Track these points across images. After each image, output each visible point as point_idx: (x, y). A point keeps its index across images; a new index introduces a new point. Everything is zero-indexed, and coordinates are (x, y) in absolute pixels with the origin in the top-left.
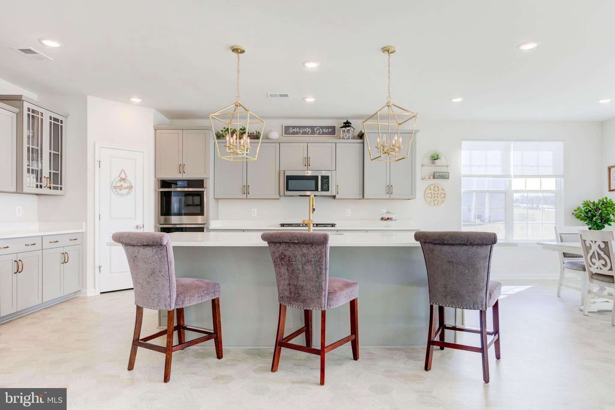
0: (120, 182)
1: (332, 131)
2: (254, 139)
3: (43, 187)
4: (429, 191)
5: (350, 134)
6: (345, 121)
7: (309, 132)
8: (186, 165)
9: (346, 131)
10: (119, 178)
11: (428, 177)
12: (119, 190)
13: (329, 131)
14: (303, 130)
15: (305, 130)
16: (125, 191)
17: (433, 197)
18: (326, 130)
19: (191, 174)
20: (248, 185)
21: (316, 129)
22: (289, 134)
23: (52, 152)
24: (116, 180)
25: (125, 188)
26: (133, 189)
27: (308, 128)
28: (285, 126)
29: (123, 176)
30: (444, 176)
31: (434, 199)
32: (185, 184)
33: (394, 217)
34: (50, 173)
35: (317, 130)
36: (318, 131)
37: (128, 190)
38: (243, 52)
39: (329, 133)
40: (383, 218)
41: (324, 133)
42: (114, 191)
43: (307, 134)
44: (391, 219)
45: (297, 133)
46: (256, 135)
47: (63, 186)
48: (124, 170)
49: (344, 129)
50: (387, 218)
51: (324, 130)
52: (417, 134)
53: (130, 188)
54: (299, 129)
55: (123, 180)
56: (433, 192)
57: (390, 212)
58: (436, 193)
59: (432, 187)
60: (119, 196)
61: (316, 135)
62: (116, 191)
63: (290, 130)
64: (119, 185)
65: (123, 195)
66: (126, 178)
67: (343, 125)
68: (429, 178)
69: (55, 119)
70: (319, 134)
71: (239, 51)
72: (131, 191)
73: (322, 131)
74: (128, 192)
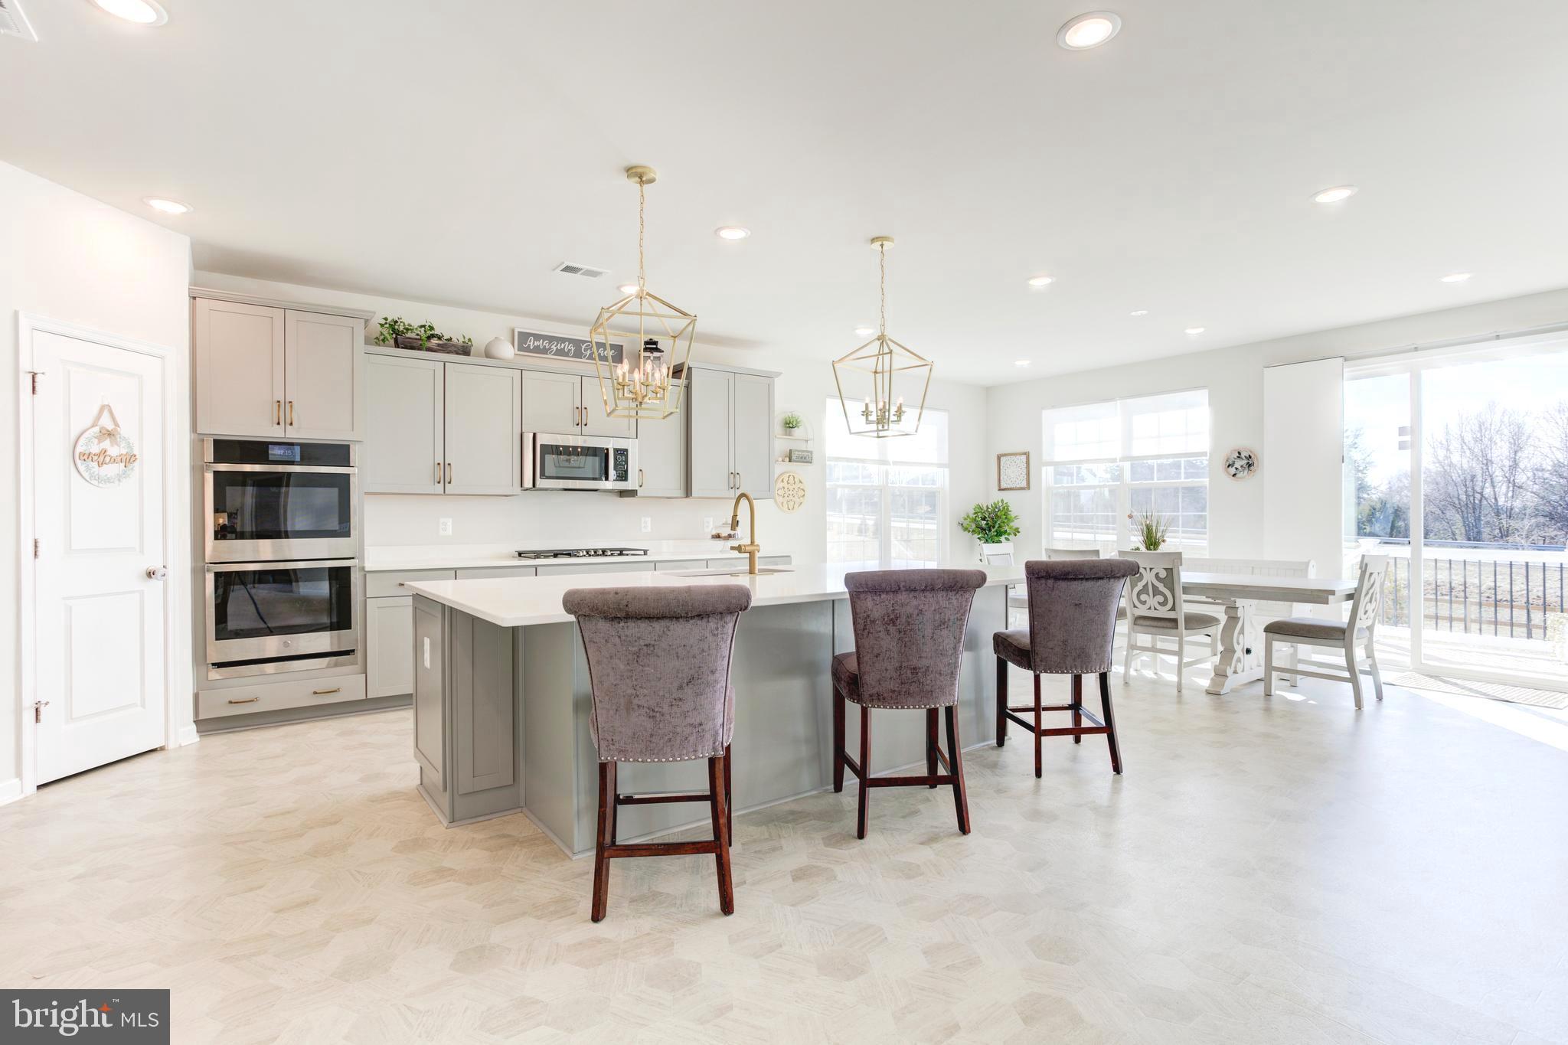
0: (99, 443)
1: (615, 354)
2: (457, 354)
4: (781, 485)
6: (649, 338)
7: (569, 350)
8: (296, 403)
9: (652, 359)
10: (97, 429)
11: (780, 459)
12: (95, 464)
13: (610, 353)
14: (557, 345)
15: (562, 347)
16: (111, 470)
17: (786, 495)
18: (604, 351)
20: (447, 463)
21: (583, 347)
22: (528, 350)
24: (85, 435)
25: (113, 461)
26: (137, 465)
27: (567, 343)
28: (519, 331)
29: (106, 422)
30: (806, 459)
31: (789, 499)
32: (295, 454)
35: (586, 350)
36: (589, 352)
37: (122, 465)
39: (609, 358)
40: (720, 535)
41: (600, 358)
43: (566, 354)
45: (545, 351)
46: (463, 346)
48: (109, 404)
50: (726, 534)
51: (600, 351)
52: (776, 379)
53: (129, 459)
54: (549, 343)
55: (108, 434)
56: (786, 486)
58: (791, 488)
59: (785, 477)
60: (96, 483)
61: (583, 360)
62: (87, 469)
63: (530, 341)
64: (95, 449)
65: (108, 480)
66: (117, 430)
67: (642, 345)
68: (783, 461)
70: (591, 357)
72: (132, 469)
73: (596, 352)
74: (124, 473)
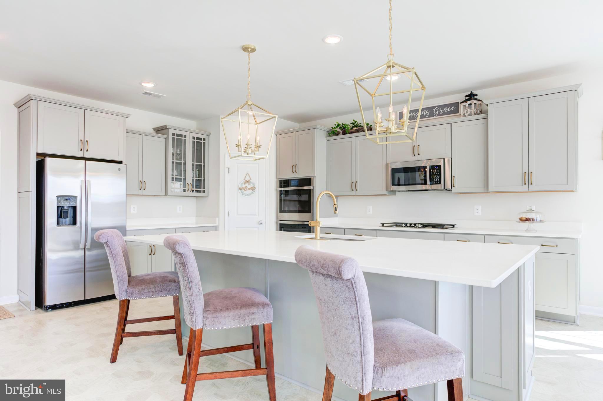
0: (245, 184)
1: (454, 108)
3: (186, 191)
5: (472, 109)
6: (469, 93)
7: (426, 114)
8: (298, 165)
9: (467, 105)
10: (244, 180)
12: (244, 191)
13: (452, 109)
15: (423, 113)
16: (249, 192)
18: (447, 109)
19: (302, 174)
20: (356, 181)
21: (434, 110)
23: (195, 163)
24: (241, 182)
25: (249, 189)
26: (256, 190)
27: (425, 110)
28: (399, 112)
29: (247, 179)
32: (296, 183)
33: (539, 218)
34: (193, 180)
35: (436, 111)
36: (438, 112)
37: (252, 190)
38: (253, 50)
39: (451, 112)
40: (522, 218)
41: (444, 113)
42: (240, 192)
43: (425, 117)
44: (533, 220)
45: (413, 118)
47: (206, 189)
48: (249, 174)
49: (464, 104)
50: (525, 219)
51: (444, 110)
53: (253, 188)
54: (415, 114)
55: (247, 182)
57: (533, 210)
60: (244, 196)
61: (435, 117)
62: (242, 192)
64: (244, 186)
65: (248, 195)
66: (250, 180)
67: (464, 99)
69: (198, 138)
70: (439, 115)
71: (250, 50)
72: (255, 191)
73: (442, 110)
74: (252, 192)
